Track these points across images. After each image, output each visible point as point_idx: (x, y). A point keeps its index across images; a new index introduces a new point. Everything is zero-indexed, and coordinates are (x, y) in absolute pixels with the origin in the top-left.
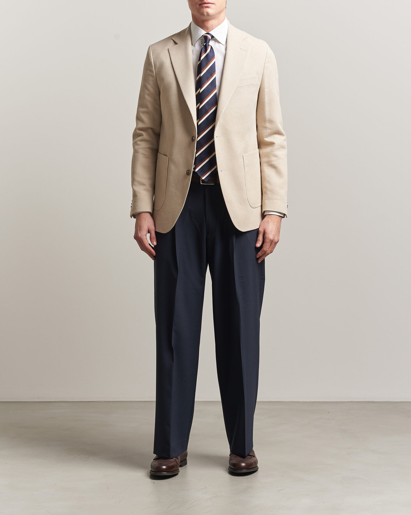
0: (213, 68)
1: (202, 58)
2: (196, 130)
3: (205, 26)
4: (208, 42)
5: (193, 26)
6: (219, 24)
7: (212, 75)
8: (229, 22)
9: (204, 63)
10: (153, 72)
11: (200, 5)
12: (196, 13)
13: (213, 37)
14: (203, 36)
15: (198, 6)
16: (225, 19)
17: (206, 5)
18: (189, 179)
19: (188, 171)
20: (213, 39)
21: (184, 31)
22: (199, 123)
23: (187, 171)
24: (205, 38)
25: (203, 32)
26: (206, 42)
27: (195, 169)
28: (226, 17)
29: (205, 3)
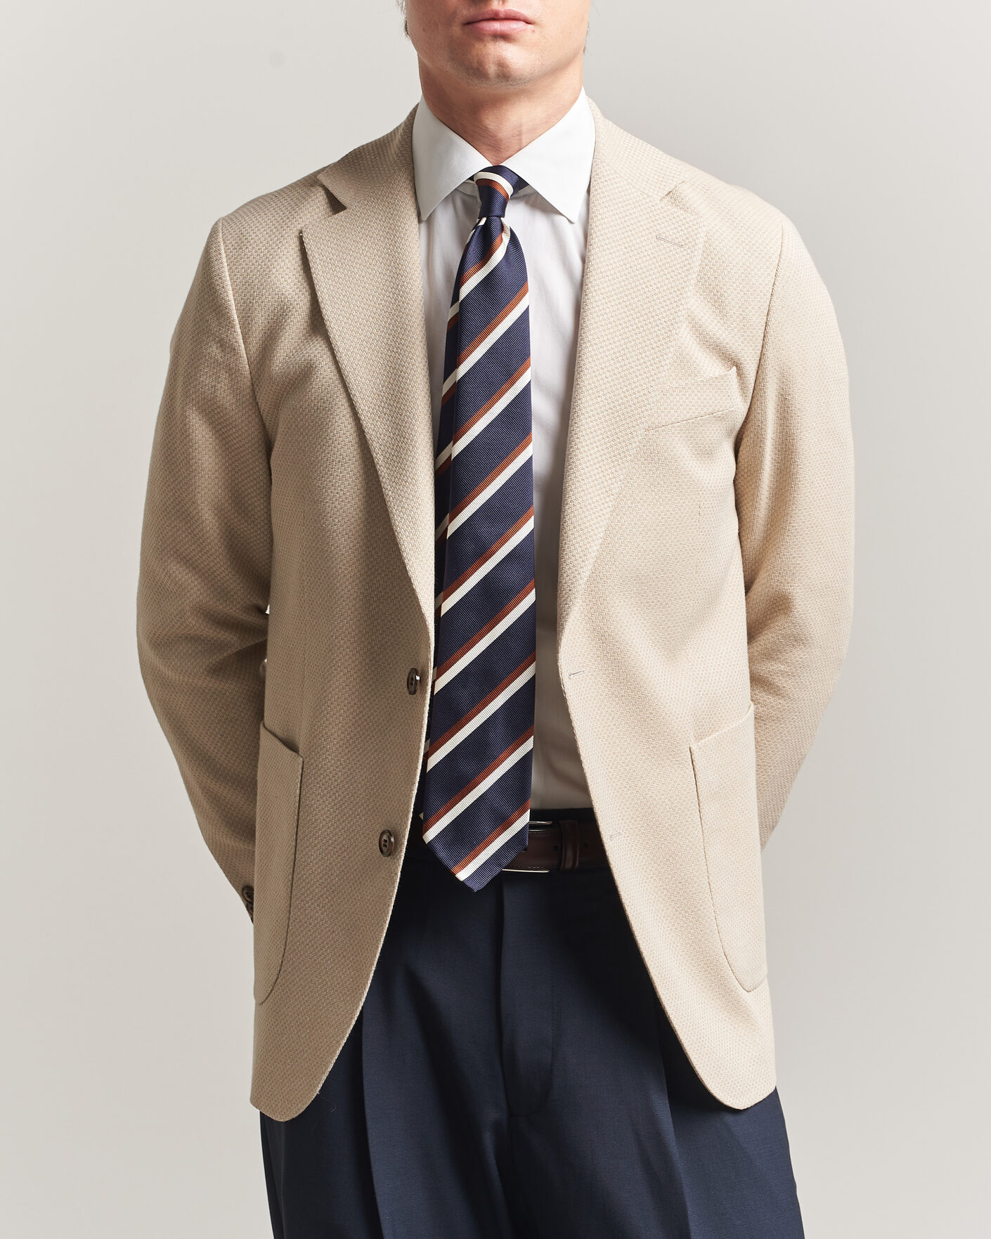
0: (518, 338)
1: (466, 290)
2: (428, 638)
3: (486, 130)
4: (497, 211)
5: (427, 126)
6: (549, 122)
7: (510, 375)
8: (597, 109)
9: (473, 318)
10: (234, 350)
11: (470, 23)
12: (445, 65)
13: (519, 184)
14: (472, 178)
15: (457, 30)
16: (577, 98)
17: (497, 26)
18: (392, 873)
19: (385, 837)
20: (522, 192)
21: (379, 147)
22: (447, 605)
23: (383, 833)
24: (486, 190)
25: (473, 162)
26: (487, 210)
27: (419, 827)
28: (583, 88)
29: (495, 17)
